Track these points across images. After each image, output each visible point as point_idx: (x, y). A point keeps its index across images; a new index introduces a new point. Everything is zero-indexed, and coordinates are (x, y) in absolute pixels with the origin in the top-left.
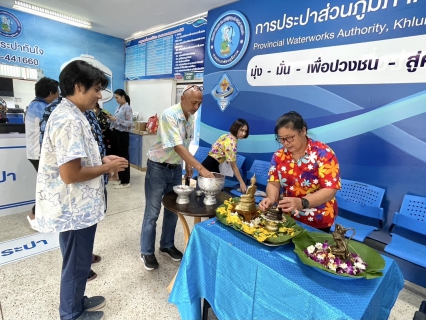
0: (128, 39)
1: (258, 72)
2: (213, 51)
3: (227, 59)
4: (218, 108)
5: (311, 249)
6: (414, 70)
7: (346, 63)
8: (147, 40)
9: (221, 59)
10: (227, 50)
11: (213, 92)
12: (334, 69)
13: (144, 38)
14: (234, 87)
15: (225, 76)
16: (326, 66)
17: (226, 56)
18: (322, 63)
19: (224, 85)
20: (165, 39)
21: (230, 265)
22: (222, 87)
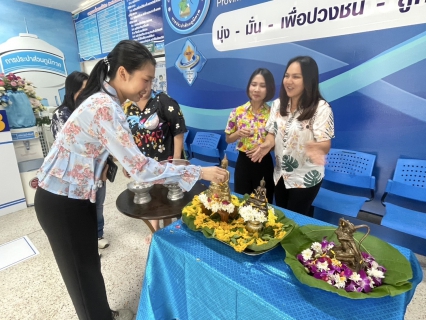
0: (75, 12)
1: (225, 34)
2: (171, 14)
3: (188, 22)
4: (185, 82)
5: (307, 254)
6: (408, 9)
7: (325, 11)
8: (96, 10)
9: (181, 23)
10: (187, 10)
11: (178, 64)
12: (312, 19)
13: (93, 8)
14: (200, 55)
15: (188, 43)
16: (302, 17)
17: (186, 18)
18: (297, 14)
19: (189, 54)
20: (115, 7)
21: (201, 286)
22: (186, 57)
